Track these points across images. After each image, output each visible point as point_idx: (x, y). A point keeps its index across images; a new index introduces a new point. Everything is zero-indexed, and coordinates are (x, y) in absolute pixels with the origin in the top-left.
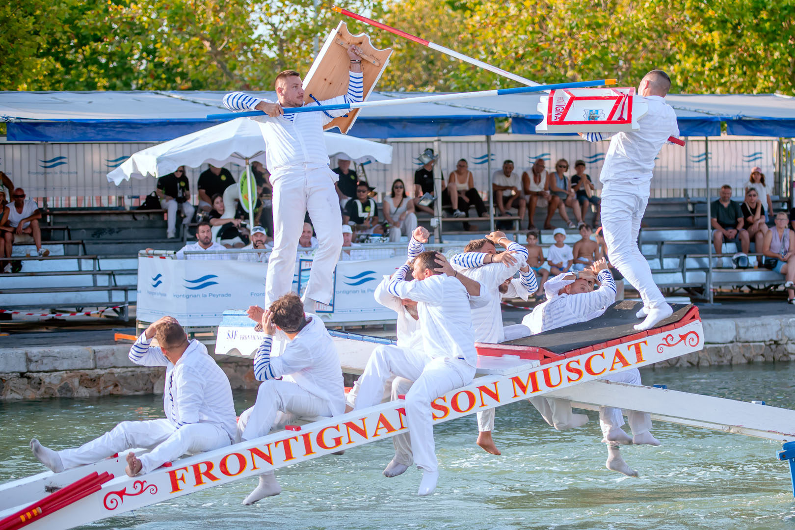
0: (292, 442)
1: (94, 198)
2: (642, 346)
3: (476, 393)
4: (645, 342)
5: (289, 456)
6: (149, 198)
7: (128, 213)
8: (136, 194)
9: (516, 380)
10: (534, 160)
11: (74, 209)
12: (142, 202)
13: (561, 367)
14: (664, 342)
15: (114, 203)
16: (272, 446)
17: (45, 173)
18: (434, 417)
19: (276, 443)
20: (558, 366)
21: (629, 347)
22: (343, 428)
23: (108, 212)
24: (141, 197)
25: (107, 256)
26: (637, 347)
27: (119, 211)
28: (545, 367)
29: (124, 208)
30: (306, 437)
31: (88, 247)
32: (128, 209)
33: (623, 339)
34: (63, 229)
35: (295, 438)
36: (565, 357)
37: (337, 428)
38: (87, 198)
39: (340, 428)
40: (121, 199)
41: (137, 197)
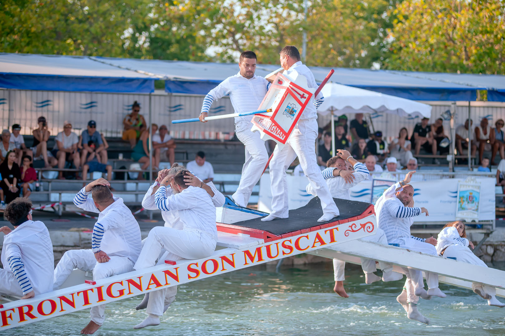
0: (89, 293)
1: (200, 134)
2: (335, 231)
3: (219, 261)
4: (337, 228)
5: (87, 302)
7: (223, 144)
8: (227, 131)
9: (247, 253)
11: (187, 140)
12: (231, 136)
13: (278, 244)
14: (350, 229)
15: (213, 137)
16: (75, 295)
17: (170, 115)
18: (189, 277)
19: (78, 293)
20: (277, 244)
21: (326, 231)
22: (126, 284)
24: (231, 133)
26: (331, 231)
27: (216, 142)
28: (268, 244)
29: (219, 140)
30: (99, 289)
32: (223, 141)
33: (322, 226)
34: (183, 153)
35: (92, 290)
36: (282, 238)
37: (121, 283)
38: (196, 134)
39: (123, 283)
40: (217, 134)
41: (228, 133)
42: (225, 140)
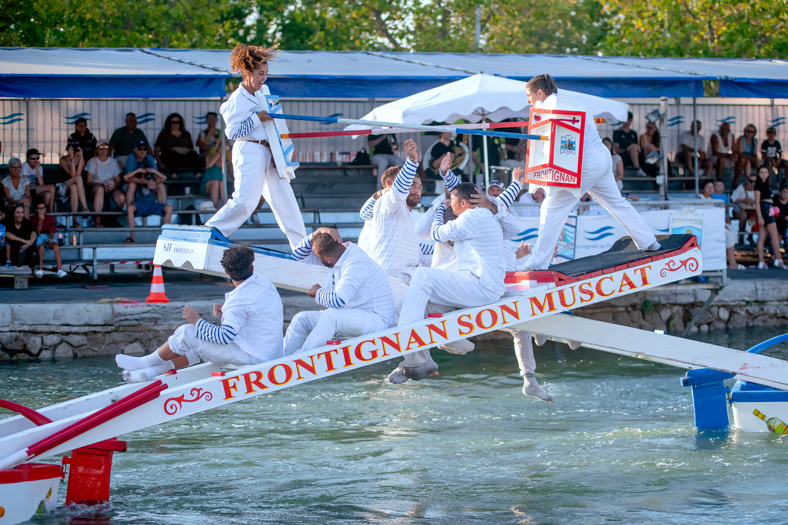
0: (333, 354)
1: (308, 154)
2: (647, 270)
3: (498, 311)
4: (649, 267)
5: (330, 367)
6: (359, 154)
7: (340, 169)
8: (346, 150)
9: (534, 300)
10: (720, 123)
12: (353, 158)
13: (574, 288)
14: (667, 267)
15: (325, 159)
16: (315, 358)
18: (461, 333)
19: (319, 355)
20: (572, 288)
21: (635, 271)
22: (379, 342)
23: (321, 167)
24: (351, 153)
25: (326, 209)
26: (643, 270)
27: (331, 166)
28: (560, 288)
29: (336, 164)
30: (346, 351)
31: (306, 200)
32: (340, 164)
33: (630, 265)
35: (336, 351)
36: (578, 280)
37: (373, 342)
38: (301, 154)
39: (376, 341)
40: (332, 155)
41: (348, 153)
42: (344, 164)
